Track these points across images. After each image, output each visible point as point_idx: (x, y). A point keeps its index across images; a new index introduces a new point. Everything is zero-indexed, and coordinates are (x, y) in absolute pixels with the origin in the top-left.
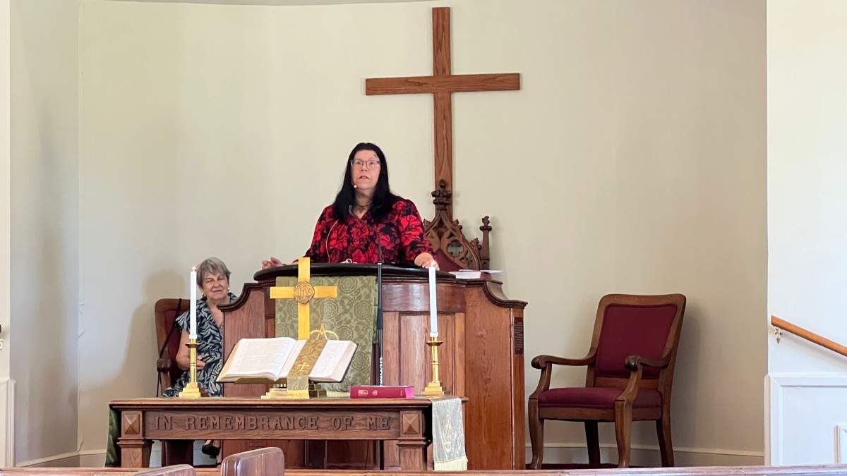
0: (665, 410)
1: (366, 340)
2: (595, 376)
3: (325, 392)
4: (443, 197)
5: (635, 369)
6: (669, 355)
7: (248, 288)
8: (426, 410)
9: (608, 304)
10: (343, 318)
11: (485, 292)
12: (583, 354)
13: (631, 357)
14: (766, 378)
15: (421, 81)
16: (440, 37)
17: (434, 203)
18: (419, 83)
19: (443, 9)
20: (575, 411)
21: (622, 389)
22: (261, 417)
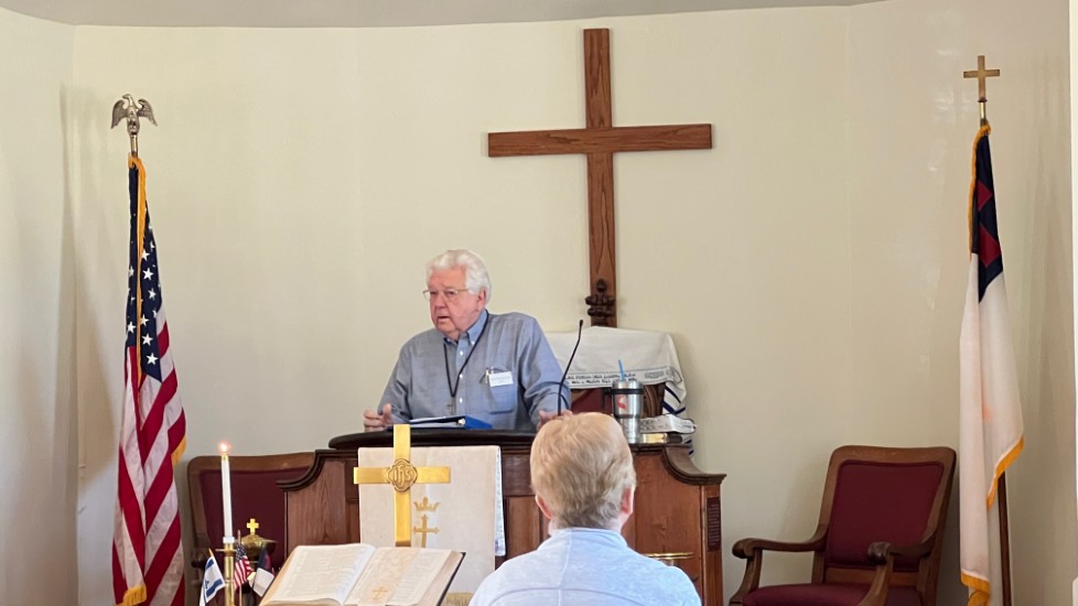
2: (826, 567)
4: (602, 306)
5: (882, 562)
6: (933, 538)
7: (321, 457)
9: (843, 460)
11: (664, 462)
12: (807, 534)
13: (881, 543)
15: (568, 137)
16: (594, 73)
17: (590, 313)
18: (565, 139)
19: (599, 31)
21: (868, 590)
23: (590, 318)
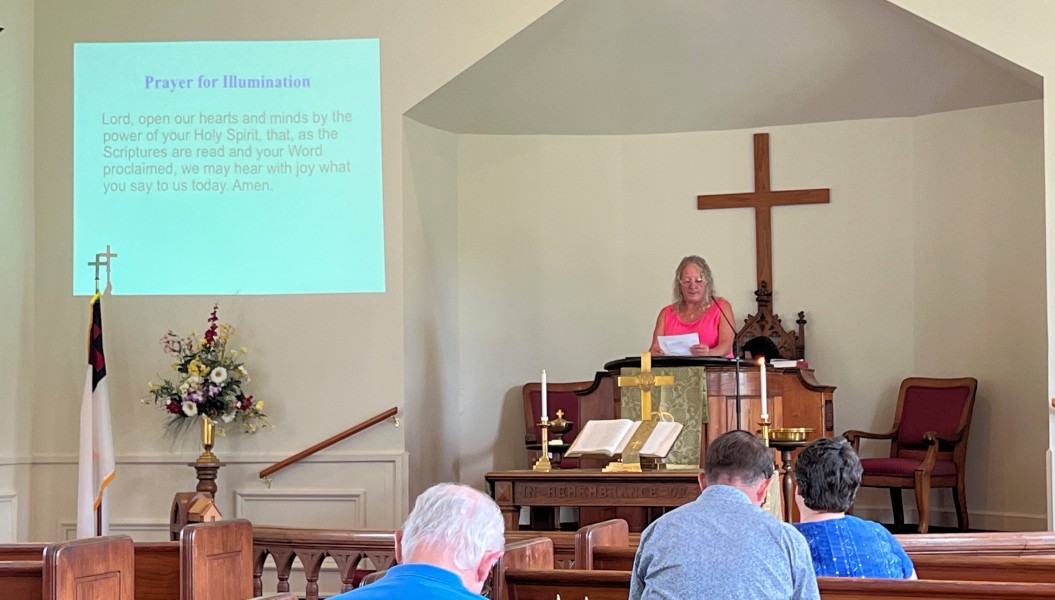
0: (960, 478)
1: (696, 420)
2: (898, 450)
3: (664, 465)
4: (764, 295)
5: (932, 443)
6: (963, 430)
7: (599, 375)
9: (910, 388)
10: (677, 402)
11: (799, 378)
12: (887, 429)
13: (928, 433)
14: (1047, 452)
16: (761, 160)
17: (757, 300)
18: (742, 198)
19: (762, 135)
20: (880, 480)
21: (922, 460)
22: (610, 488)
23: (757, 303)
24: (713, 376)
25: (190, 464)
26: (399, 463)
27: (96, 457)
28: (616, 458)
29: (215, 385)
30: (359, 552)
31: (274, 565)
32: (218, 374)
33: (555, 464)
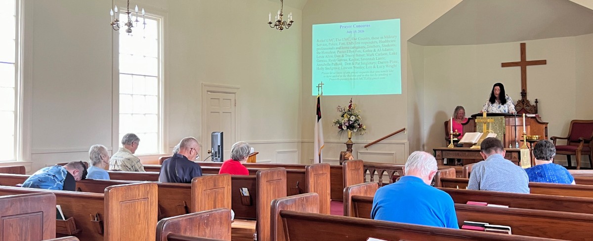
2: (570, 143)
4: (524, 94)
5: (582, 141)
7: (469, 119)
8: (519, 152)
9: (573, 122)
10: (495, 127)
11: (536, 120)
12: (566, 137)
13: (580, 138)
16: (523, 51)
18: (517, 63)
19: (523, 43)
20: (563, 152)
21: (578, 146)
23: (521, 96)
24: (507, 119)
25: (345, 143)
26: (406, 144)
27: (319, 141)
28: (475, 144)
29: (351, 121)
30: (394, 170)
31: (369, 173)
32: (352, 118)
33: (455, 146)
